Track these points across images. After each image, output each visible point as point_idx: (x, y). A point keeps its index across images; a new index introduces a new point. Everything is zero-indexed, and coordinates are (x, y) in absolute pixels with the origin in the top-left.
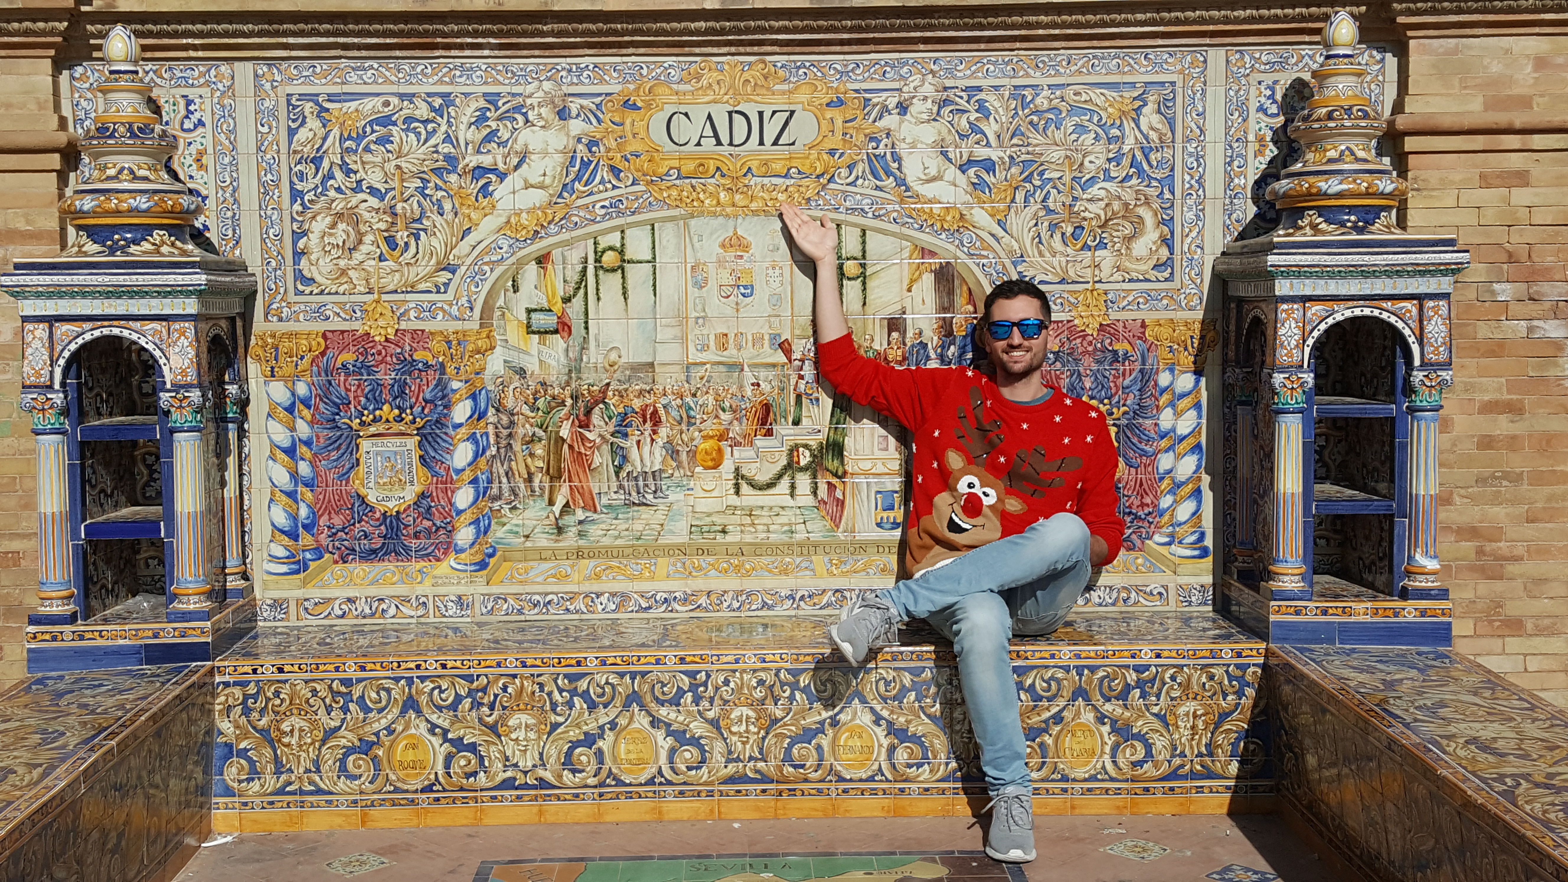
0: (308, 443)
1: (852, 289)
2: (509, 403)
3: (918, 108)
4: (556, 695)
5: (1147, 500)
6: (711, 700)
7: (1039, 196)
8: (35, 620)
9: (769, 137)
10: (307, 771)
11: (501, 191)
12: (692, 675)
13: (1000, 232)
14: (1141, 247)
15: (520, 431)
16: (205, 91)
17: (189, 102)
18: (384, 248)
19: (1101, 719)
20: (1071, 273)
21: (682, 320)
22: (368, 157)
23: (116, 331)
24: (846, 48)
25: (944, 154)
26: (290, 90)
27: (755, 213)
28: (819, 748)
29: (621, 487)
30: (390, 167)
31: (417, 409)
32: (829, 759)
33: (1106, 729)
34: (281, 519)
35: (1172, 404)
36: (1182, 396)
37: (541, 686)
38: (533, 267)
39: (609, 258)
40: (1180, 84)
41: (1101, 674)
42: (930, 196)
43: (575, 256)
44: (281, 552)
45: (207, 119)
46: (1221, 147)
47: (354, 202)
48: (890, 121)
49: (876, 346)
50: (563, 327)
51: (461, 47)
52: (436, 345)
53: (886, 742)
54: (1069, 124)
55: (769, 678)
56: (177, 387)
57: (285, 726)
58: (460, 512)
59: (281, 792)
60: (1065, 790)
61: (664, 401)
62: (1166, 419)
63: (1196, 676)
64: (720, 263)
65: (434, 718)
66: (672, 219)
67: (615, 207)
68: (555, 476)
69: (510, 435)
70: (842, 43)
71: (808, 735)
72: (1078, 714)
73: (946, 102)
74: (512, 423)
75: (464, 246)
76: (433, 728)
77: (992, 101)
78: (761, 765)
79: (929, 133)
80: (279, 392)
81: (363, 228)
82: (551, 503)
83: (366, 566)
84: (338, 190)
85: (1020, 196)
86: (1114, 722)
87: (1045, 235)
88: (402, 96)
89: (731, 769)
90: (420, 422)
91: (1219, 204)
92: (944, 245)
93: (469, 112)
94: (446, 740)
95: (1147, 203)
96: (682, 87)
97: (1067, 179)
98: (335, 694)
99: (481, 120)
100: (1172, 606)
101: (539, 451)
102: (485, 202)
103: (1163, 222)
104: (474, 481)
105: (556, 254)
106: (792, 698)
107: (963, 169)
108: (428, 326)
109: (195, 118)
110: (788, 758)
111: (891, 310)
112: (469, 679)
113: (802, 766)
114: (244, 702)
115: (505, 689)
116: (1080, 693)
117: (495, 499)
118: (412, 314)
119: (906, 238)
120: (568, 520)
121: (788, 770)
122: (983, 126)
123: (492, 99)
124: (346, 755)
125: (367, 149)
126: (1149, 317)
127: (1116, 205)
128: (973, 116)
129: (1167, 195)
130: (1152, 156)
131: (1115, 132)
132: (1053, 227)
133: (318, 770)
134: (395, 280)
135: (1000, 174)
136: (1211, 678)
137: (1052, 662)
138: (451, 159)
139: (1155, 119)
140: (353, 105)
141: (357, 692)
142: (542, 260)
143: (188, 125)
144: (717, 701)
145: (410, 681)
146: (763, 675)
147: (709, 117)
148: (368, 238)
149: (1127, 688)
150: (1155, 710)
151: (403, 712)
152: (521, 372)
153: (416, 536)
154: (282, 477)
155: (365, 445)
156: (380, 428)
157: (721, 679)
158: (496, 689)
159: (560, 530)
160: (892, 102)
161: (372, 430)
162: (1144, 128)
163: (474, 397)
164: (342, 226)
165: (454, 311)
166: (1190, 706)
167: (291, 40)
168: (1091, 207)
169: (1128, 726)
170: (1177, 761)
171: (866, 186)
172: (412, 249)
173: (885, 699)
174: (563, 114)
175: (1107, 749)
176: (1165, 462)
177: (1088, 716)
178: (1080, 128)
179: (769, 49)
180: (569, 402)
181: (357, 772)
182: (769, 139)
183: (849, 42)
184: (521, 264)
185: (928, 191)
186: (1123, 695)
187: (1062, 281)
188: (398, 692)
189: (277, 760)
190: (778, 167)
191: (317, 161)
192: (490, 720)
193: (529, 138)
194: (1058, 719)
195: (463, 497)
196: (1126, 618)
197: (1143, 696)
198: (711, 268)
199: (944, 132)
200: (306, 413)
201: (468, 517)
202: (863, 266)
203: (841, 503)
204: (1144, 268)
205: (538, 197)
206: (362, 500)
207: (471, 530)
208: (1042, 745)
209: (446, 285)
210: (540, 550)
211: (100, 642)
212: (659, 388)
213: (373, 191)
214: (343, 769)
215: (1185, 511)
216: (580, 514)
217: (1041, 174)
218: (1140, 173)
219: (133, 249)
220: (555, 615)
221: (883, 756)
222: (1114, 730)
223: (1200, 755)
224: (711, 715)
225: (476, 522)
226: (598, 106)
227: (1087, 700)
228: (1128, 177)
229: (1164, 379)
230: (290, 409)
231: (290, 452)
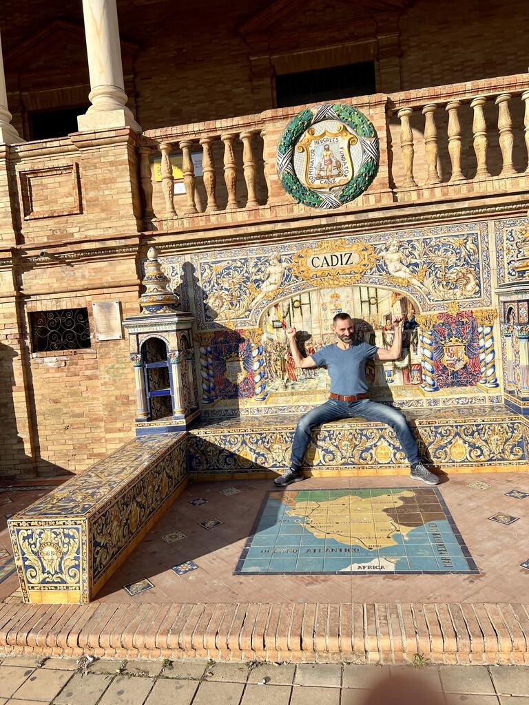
0: (212, 365)
1: (373, 308)
2: (269, 349)
3: (392, 248)
4: (287, 439)
5: (477, 369)
6: (335, 440)
7: (434, 273)
8: (137, 421)
9: (344, 262)
10: (215, 463)
11: (263, 286)
12: (329, 431)
13: (421, 286)
14: (469, 287)
15: (273, 358)
16: (177, 264)
17: (173, 268)
18: (230, 306)
19: (465, 442)
20: (446, 297)
21: (320, 322)
22: (224, 279)
23: (154, 336)
24: (367, 232)
25: (401, 262)
26: (201, 262)
27: (341, 286)
28: (371, 454)
29: (304, 373)
30: (230, 282)
31: (242, 353)
32: (374, 457)
33: (467, 445)
34: (205, 387)
35: (483, 338)
36: (487, 335)
37: (282, 436)
38: (274, 308)
39: (296, 304)
40: (479, 234)
41: (464, 427)
42: (397, 276)
43: (286, 304)
44: (206, 397)
45: (178, 273)
46: (494, 253)
47: (221, 293)
48: (383, 253)
49: (382, 325)
50: (284, 326)
51: (249, 244)
52: (247, 334)
53: (393, 451)
54: (442, 250)
55: (353, 432)
56: (172, 351)
57: (208, 450)
58: (256, 383)
59: (208, 469)
60: (454, 466)
61: (316, 346)
62: (482, 343)
63: (497, 427)
64: (331, 302)
65: (251, 446)
66: (315, 290)
67: (297, 288)
68: (284, 371)
69: (270, 359)
70: (366, 230)
71: (367, 450)
72: (457, 441)
73: (401, 246)
74: (270, 356)
75: (253, 304)
76: (251, 449)
77: (416, 244)
78: (352, 459)
79: (396, 256)
80: (203, 350)
81: (224, 300)
82: (283, 379)
83: (230, 400)
84: (216, 290)
85: (427, 274)
86: (469, 443)
87: (437, 286)
88: (233, 260)
89: (343, 460)
90: (243, 357)
91: (495, 271)
92: (404, 292)
93: (252, 263)
94: (255, 453)
95: (471, 273)
96: (316, 249)
97: (443, 267)
98: (222, 440)
99: (256, 265)
100: (487, 404)
101: (278, 363)
102: (258, 290)
103: (477, 278)
104: (260, 374)
105: (280, 304)
106: (361, 438)
107: (408, 267)
108: (244, 328)
109: (175, 272)
110: (361, 457)
111: (387, 313)
112: (261, 434)
113: (366, 459)
114: (196, 443)
115: (271, 437)
116: (457, 434)
117: (266, 379)
118: (239, 325)
119: (390, 290)
120: (289, 384)
121: (361, 461)
122: (414, 252)
123: (259, 259)
124: (226, 458)
125: (224, 277)
126: (474, 310)
127: (460, 274)
128: (410, 249)
129: (477, 270)
130: (471, 257)
131: (458, 251)
132: (439, 283)
133: (218, 463)
134: (233, 316)
135: (420, 267)
136: (502, 427)
137: (447, 424)
138: (247, 278)
139: (472, 246)
140: (219, 264)
141: (228, 439)
142: (276, 306)
143: (173, 274)
144: (337, 440)
145: (243, 435)
146: (351, 431)
147: (325, 258)
148: (225, 303)
149: (473, 432)
150: (483, 439)
151: (242, 445)
152: (272, 340)
153: (244, 390)
154: (205, 375)
155: (228, 364)
156: (232, 359)
157: (338, 432)
158: (268, 437)
159: (286, 387)
160: (383, 248)
161: (230, 360)
162: (468, 249)
163: (258, 348)
164: (217, 300)
165: (251, 323)
166: (496, 437)
167: (200, 247)
168: (452, 275)
169: (475, 444)
170: (492, 455)
171: (376, 275)
172: (238, 306)
173: (391, 438)
174: (280, 261)
175: (468, 452)
176: (482, 356)
177: (461, 441)
178: (446, 251)
179: (342, 235)
180: (287, 348)
181: (230, 463)
182: (344, 263)
183: (368, 230)
184: (270, 307)
185: (397, 274)
186: (472, 434)
187: (443, 300)
188: (240, 439)
189: (207, 460)
190: (348, 271)
191: (210, 282)
192: (268, 447)
193: (270, 269)
194: (450, 442)
195: (257, 378)
196: (472, 408)
197: (479, 434)
198: (328, 305)
199: (401, 255)
200: (211, 356)
201: (259, 384)
202: (377, 300)
203: (374, 375)
204: (470, 294)
205: (274, 287)
206: (228, 380)
207: (260, 388)
208: (445, 451)
209: (248, 315)
210: (281, 393)
211: (155, 426)
212: (314, 342)
213: (226, 289)
214: (226, 462)
215: (490, 372)
216: (292, 382)
217: (434, 266)
218: (468, 263)
219: (158, 312)
220: (286, 413)
221: (392, 456)
222: (469, 446)
223: (500, 453)
224: (335, 444)
225: (261, 386)
226: (291, 258)
227: (460, 436)
228: (463, 265)
229: (480, 329)
230: (206, 355)
231: (207, 368)
